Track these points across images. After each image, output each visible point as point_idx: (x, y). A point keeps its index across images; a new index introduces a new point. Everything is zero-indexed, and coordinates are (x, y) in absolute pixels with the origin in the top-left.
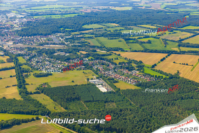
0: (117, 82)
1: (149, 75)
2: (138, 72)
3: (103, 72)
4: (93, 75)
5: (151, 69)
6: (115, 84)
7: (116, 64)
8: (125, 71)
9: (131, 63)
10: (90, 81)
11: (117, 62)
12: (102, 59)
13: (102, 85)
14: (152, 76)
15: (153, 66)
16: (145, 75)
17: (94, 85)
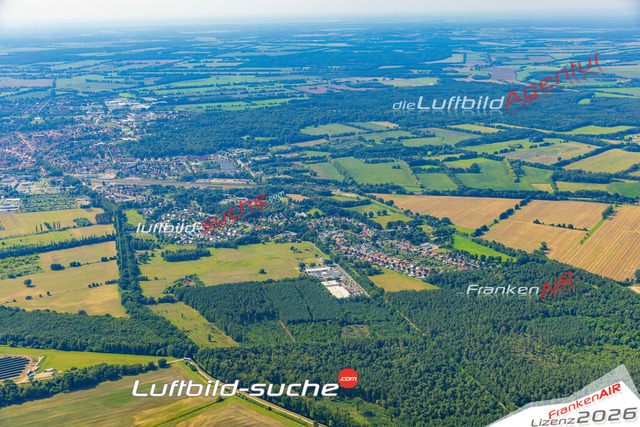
0: (377, 272)
1: (466, 253)
2: (435, 247)
3: (343, 247)
4: (317, 256)
5: (473, 240)
6: (372, 279)
7: (379, 227)
8: (403, 245)
9: (420, 223)
10: (307, 270)
11: (383, 221)
12: (343, 214)
13: (338, 279)
14: (472, 257)
15: (479, 232)
16: (455, 255)
17: (316, 281)
